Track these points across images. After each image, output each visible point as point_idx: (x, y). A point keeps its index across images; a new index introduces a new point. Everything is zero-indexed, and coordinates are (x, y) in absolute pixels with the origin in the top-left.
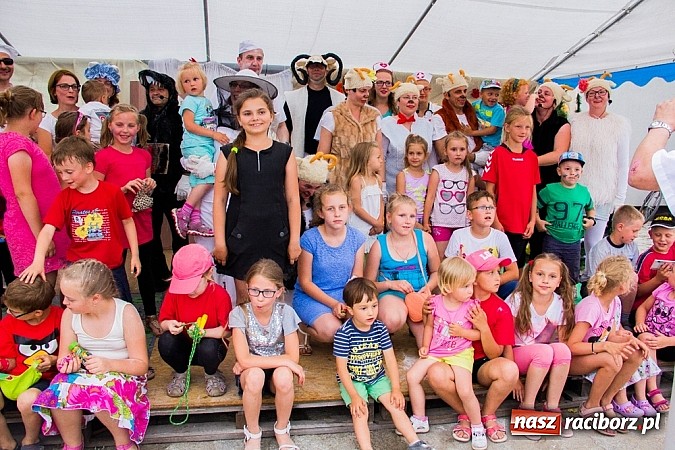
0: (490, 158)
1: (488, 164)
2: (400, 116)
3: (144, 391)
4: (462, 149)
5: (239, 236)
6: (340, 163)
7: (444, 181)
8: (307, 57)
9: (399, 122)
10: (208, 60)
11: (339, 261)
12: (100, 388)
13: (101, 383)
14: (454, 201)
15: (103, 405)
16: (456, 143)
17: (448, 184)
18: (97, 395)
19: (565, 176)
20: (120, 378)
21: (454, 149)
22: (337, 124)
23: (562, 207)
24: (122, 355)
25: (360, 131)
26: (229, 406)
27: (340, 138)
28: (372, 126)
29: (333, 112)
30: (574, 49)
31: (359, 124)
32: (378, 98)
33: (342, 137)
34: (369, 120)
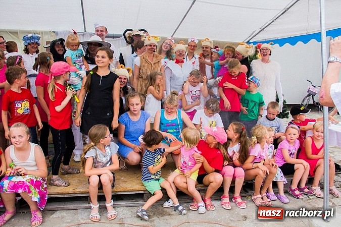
3: (45, 186)
5: (89, 113)
6: (143, 81)
8: (132, 30)
9: (176, 63)
10: (85, 31)
11: (138, 127)
12: (23, 182)
13: (24, 180)
15: (25, 189)
18: (22, 185)
20: (33, 178)
22: (141, 63)
24: (35, 168)
25: (152, 66)
26: (84, 193)
27: (142, 70)
28: (158, 64)
29: (141, 57)
30: (264, 27)
31: (152, 63)
33: (144, 69)
34: (157, 61)
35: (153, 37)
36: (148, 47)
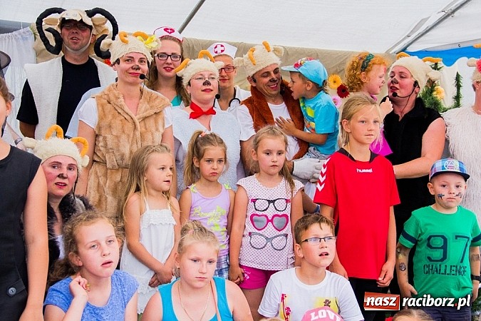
0: (324, 171)
1: (322, 179)
2: (193, 106)
4: (280, 153)
6: (105, 175)
7: (254, 201)
9: (193, 116)
14: (270, 230)
16: (271, 143)
17: (261, 204)
19: (441, 196)
21: (268, 153)
22: (102, 117)
23: (439, 242)
25: (135, 128)
27: (105, 138)
28: (156, 122)
29: (99, 98)
31: (136, 118)
32: (160, 79)
33: (109, 137)
34: (152, 112)
35: (136, 35)
36: (123, 65)
